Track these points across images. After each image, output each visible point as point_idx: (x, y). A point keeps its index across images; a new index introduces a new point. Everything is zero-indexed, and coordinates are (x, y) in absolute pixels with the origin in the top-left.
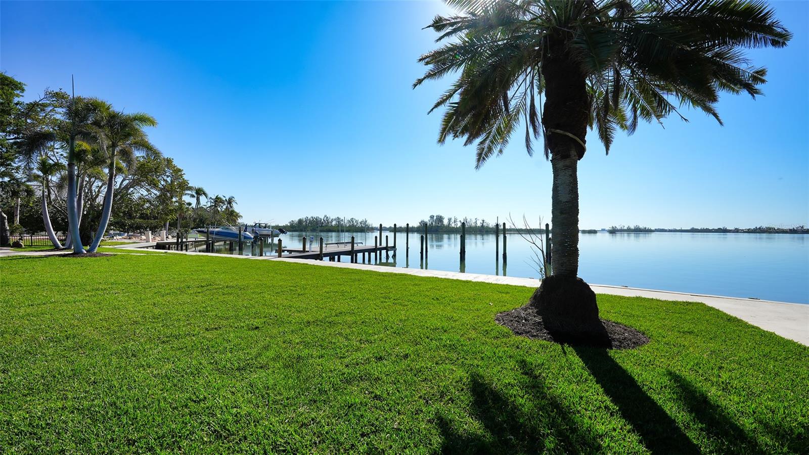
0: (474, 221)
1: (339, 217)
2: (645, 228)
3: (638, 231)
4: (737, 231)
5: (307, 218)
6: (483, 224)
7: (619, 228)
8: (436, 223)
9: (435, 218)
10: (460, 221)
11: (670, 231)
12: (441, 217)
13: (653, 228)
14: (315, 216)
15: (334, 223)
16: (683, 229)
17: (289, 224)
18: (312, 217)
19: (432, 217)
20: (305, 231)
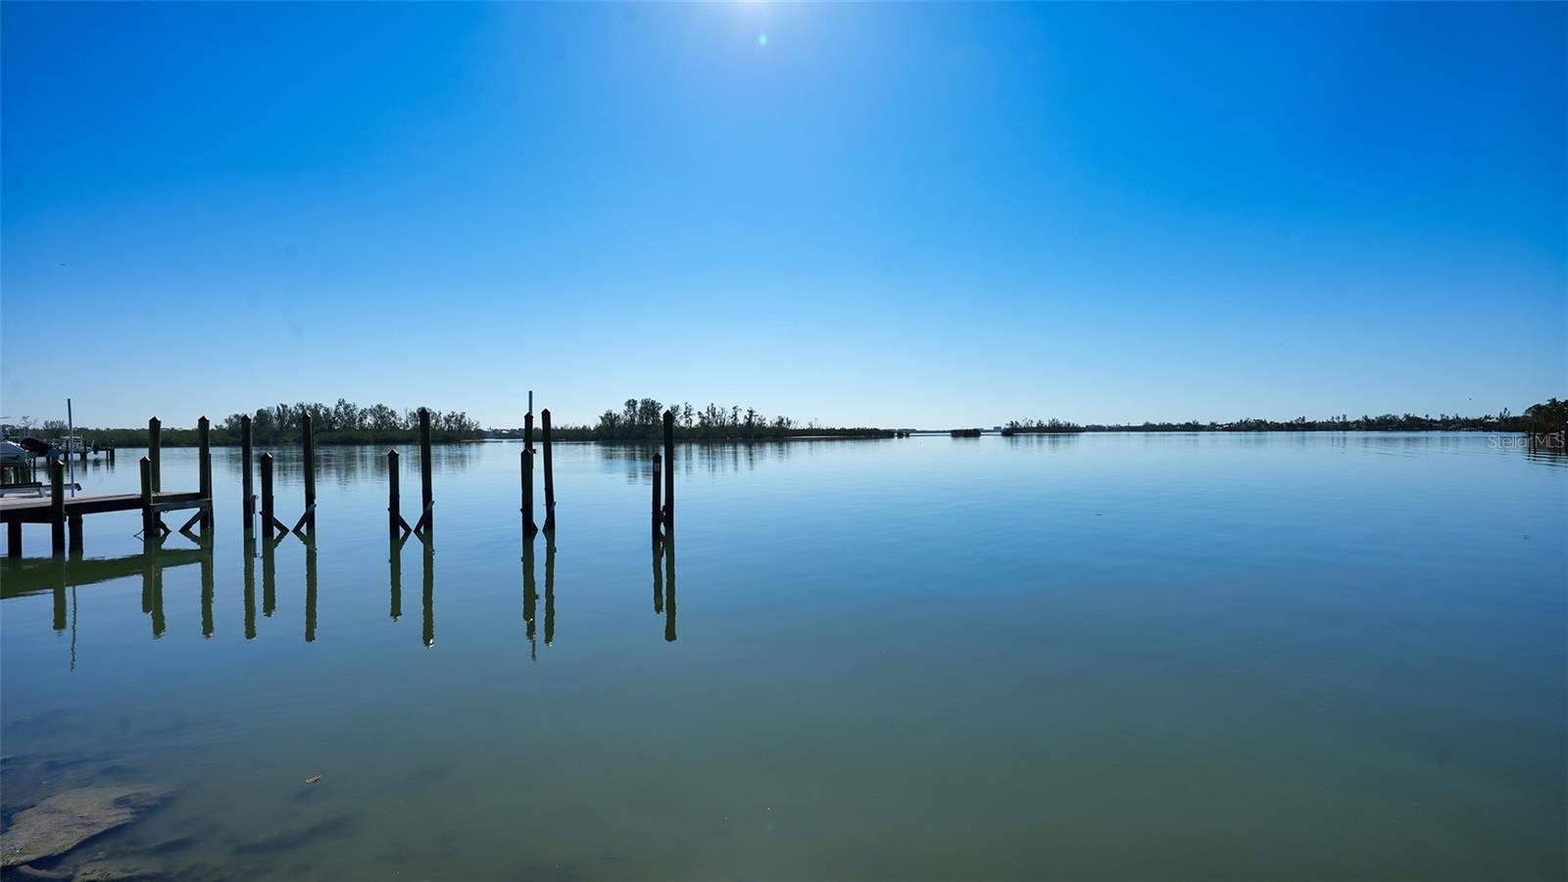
0: (730, 413)
1: (384, 405)
2: (1069, 424)
3: (1057, 430)
4: (1213, 428)
5: (284, 406)
6: (750, 420)
7: (1022, 424)
8: (641, 418)
9: (639, 405)
10: (699, 413)
11: (1111, 429)
12: (653, 403)
13: (1082, 425)
14: (310, 400)
15: (370, 420)
16: (1131, 425)
17: (225, 426)
18: (302, 406)
19: (631, 404)
20: (275, 443)
